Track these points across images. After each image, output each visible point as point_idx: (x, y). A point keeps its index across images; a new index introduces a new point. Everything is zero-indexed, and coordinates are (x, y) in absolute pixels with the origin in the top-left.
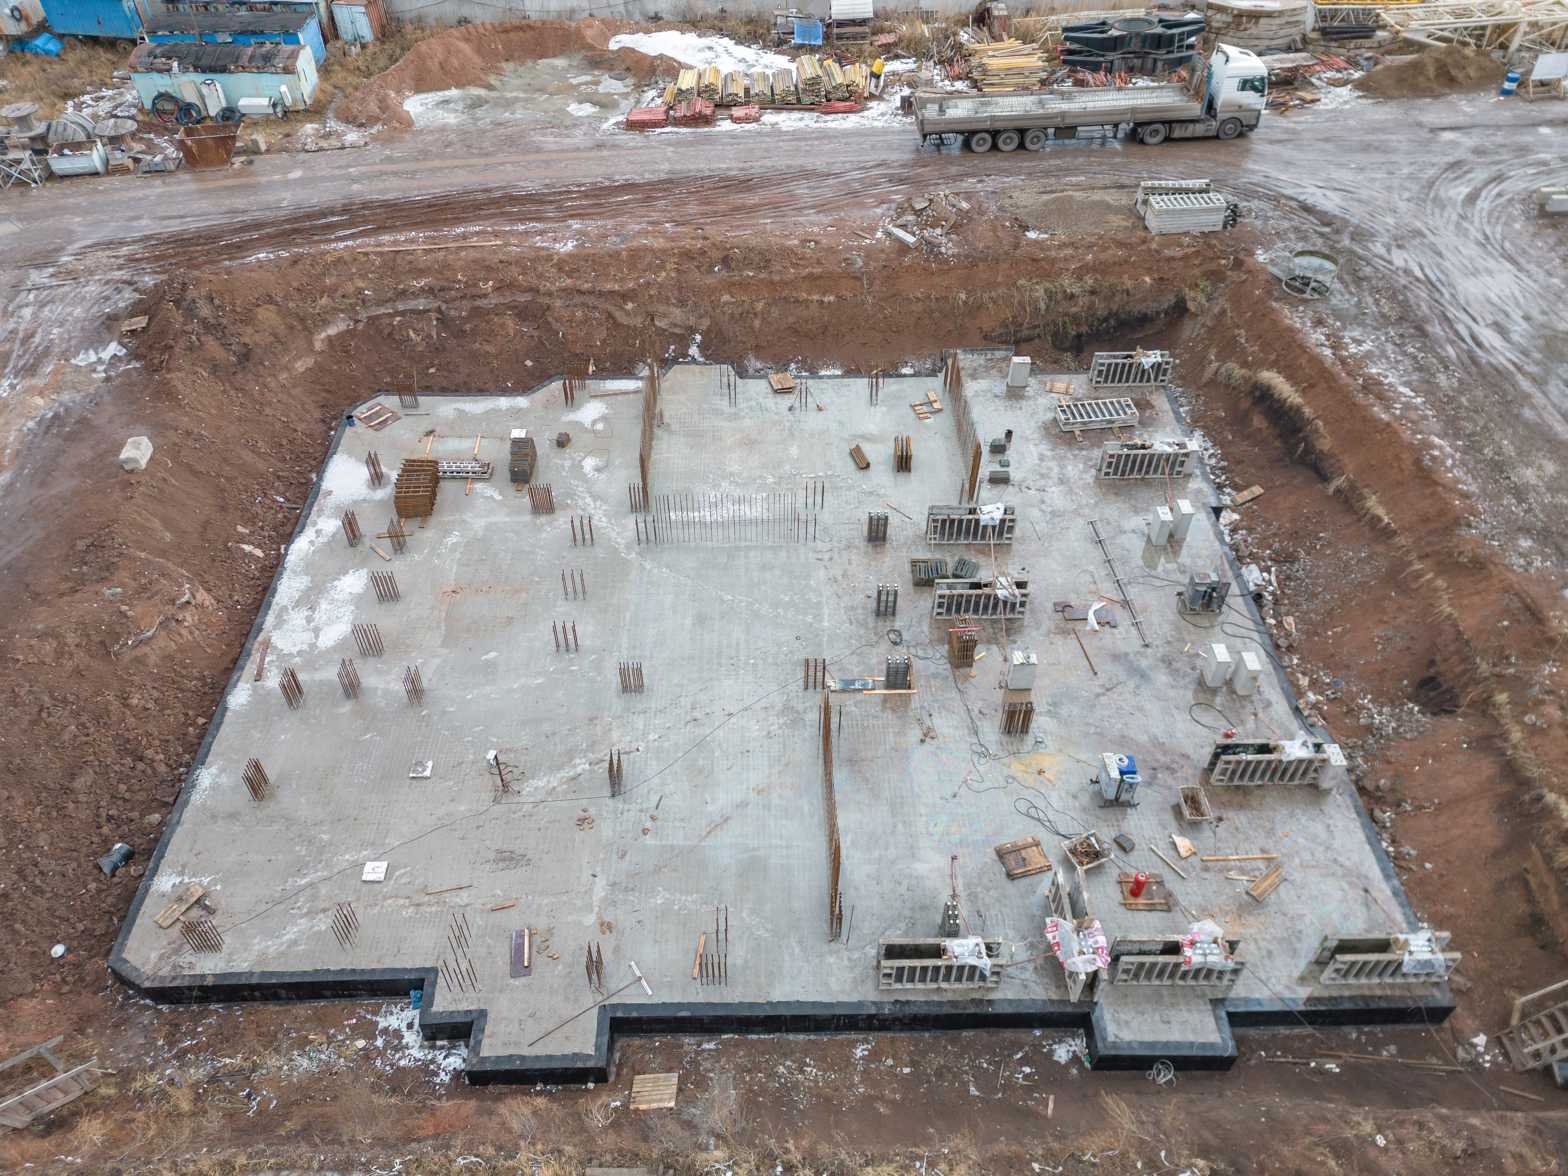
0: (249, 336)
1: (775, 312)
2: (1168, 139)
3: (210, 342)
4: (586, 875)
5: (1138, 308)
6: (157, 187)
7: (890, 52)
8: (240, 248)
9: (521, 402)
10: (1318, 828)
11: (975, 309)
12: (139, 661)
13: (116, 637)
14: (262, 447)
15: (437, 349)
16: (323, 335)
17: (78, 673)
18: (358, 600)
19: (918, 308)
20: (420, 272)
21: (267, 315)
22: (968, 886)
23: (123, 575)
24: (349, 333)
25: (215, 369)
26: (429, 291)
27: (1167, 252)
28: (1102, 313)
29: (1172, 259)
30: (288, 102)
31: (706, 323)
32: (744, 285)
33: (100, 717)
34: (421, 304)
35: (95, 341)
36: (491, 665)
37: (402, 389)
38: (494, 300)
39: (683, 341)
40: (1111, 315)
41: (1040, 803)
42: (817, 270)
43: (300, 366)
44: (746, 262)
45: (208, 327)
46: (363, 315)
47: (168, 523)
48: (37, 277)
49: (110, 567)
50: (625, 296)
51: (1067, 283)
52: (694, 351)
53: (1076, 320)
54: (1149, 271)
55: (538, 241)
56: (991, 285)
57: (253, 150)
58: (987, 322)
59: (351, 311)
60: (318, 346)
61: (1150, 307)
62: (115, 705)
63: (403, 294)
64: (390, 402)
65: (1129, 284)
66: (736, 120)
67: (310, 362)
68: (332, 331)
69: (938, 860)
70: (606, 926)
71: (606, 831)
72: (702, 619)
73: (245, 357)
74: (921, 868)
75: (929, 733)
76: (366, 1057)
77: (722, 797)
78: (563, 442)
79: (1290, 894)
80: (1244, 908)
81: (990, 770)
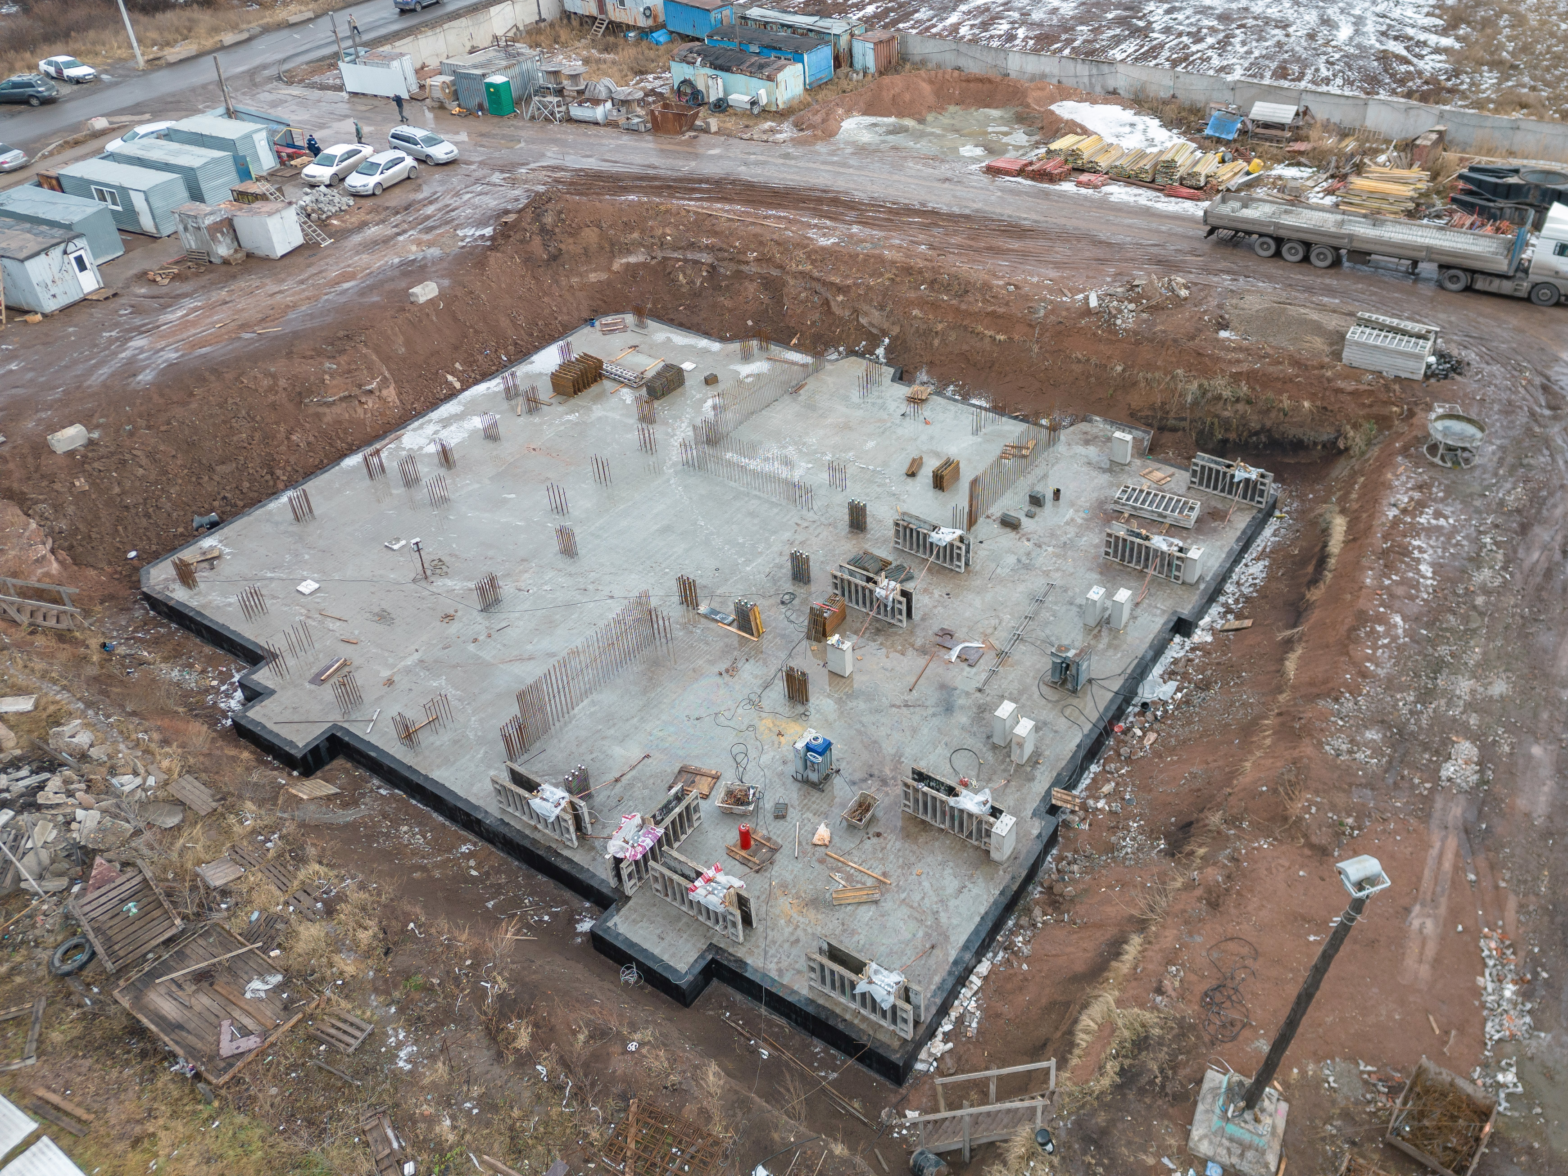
0: (568, 246)
1: (952, 336)
2: (1469, 289)
3: (537, 240)
4: (413, 648)
5: (1293, 432)
6: (626, 140)
7: (1294, 159)
8: (626, 190)
9: (716, 346)
10: (951, 884)
11: (1127, 384)
12: (318, 416)
13: (310, 392)
14: (521, 321)
15: (696, 294)
16: (624, 261)
17: (273, 406)
18: (474, 432)
19: (1077, 368)
20: (715, 234)
21: (590, 235)
22: (635, 778)
23: (344, 360)
24: (644, 265)
25: (528, 260)
26: (709, 249)
27: (1340, 384)
28: (1255, 425)
29: (1339, 391)
30: (764, 101)
31: (895, 331)
32: (935, 306)
33: (269, 437)
34: (705, 258)
35: (481, 223)
36: (505, 501)
37: (639, 313)
38: (754, 269)
39: (874, 341)
40: (1263, 430)
41: (752, 753)
42: (1001, 310)
43: (593, 277)
44: (947, 288)
45: (543, 230)
46: (660, 255)
47: (408, 343)
48: (497, 177)
49: (342, 352)
50: (840, 289)
51: (1220, 385)
52: (880, 351)
53: (1226, 425)
54: (1312, 397)
55: (811, 233)
56: (1150, 366)
57: (706, 131)
58: (1136, 400)
59: (649, 248)
60: (616, 267)
61: (1308, 435)
62: (281, 435)
63: (692, 246)
64: (630, 319)
65: (1286, 403)
66: (1079, 184)
67: (604, 276)
68: (632, 259)
69: (634, 753)
70: (390, 682)
71: (453, 629)
72: (666, 530)
73: (554, 258)
74: (618, 751)
75: (731, 671)
76: (207, 690)
77: (545, 644)
78: (711, 380)
79: (866, 913)
80: (816, 902)
81: (745, 715)
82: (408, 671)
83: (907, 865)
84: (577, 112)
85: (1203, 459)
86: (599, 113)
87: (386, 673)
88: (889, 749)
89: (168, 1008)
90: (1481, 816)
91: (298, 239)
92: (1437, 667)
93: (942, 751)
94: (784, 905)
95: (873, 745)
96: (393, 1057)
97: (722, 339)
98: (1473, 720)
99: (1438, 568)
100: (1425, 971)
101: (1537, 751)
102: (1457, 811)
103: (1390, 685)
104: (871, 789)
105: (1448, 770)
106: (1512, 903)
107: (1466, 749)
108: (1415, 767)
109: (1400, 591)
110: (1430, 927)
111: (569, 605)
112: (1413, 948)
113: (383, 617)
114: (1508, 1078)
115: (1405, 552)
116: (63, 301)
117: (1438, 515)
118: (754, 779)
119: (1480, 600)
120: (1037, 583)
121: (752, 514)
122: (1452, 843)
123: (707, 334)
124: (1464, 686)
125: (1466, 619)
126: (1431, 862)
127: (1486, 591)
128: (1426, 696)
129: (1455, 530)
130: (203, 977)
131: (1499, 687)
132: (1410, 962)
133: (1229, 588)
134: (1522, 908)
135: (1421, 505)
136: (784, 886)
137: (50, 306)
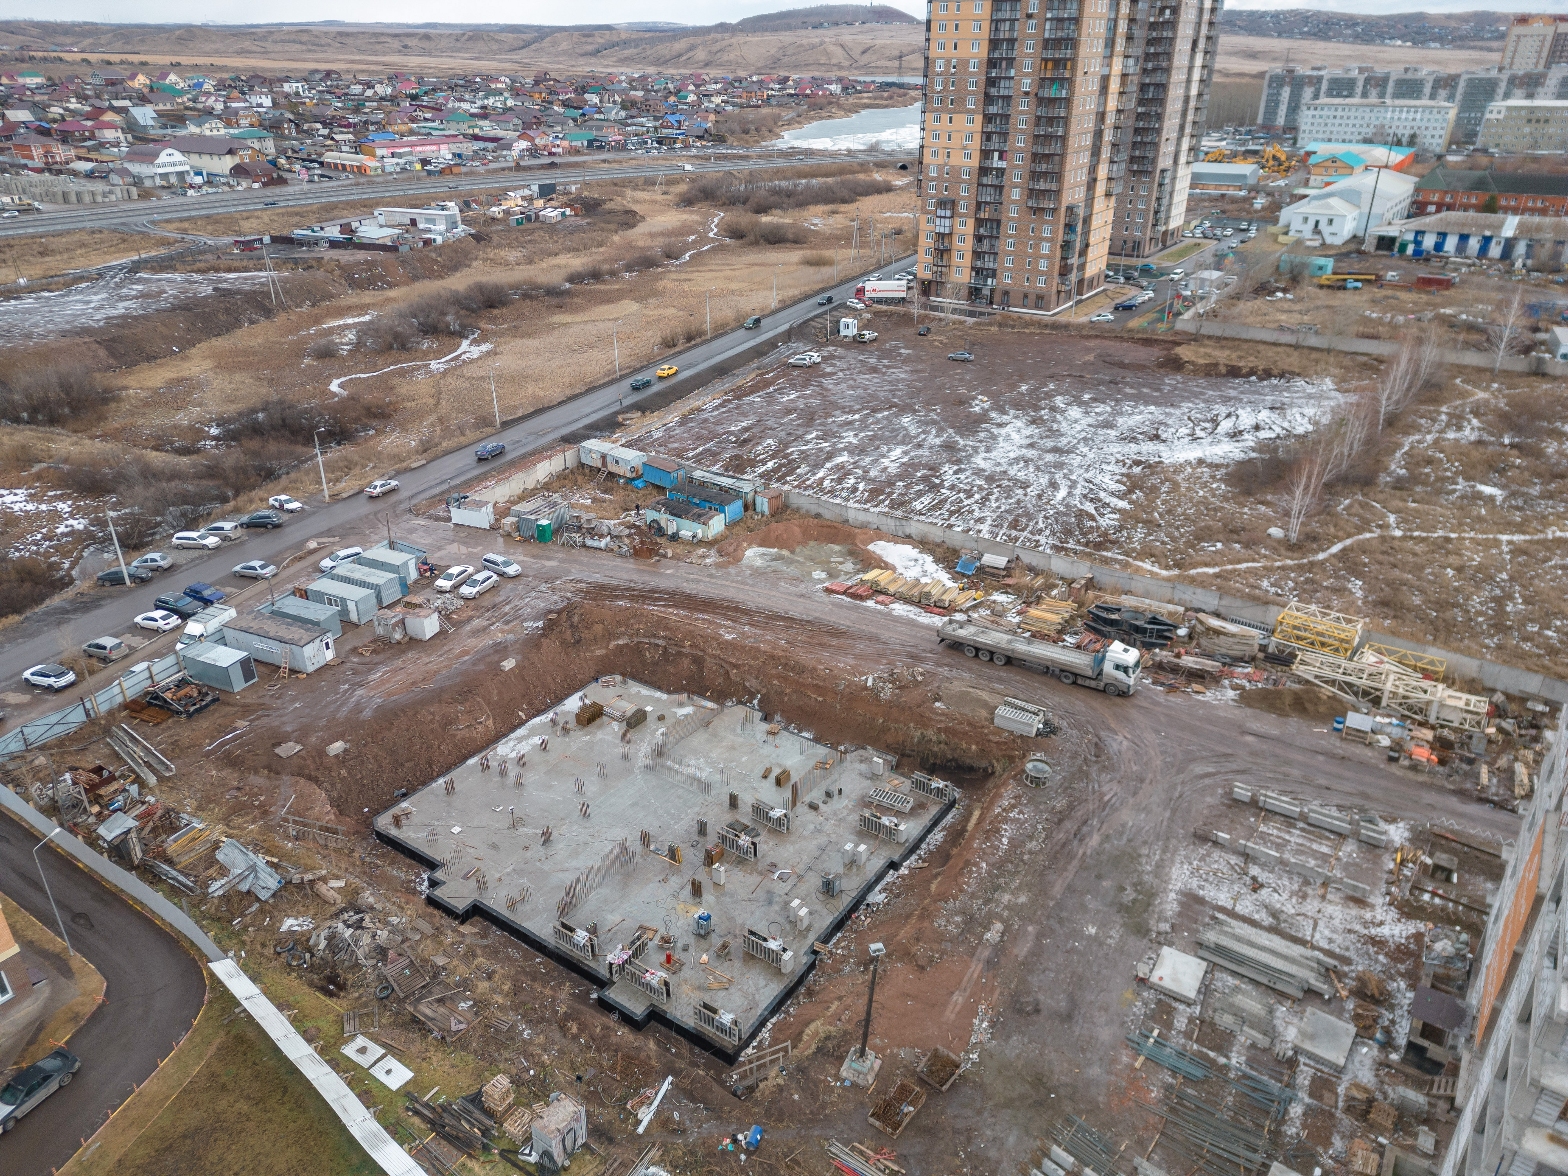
0: (586, 635)
1: (794, 697)
3: (569, 632)
4: (510, 863)
5: (968, 761)
6: (618, 562)
7: (1005, 589)
8: (618, 597)
9: (665, 696)
10: (762, 982)
11: (885, 730)
12: (454, 736)
13: (451, 723)
14: (558, 679)
15: (655, 664)
16: (616, 643)
17: (432, 730)
18: (535, 746)
19: (860, 719)
20: (668, 628)
21: (598, 629)
22: (618, 930)
23: (467, 704)
24: (627, 645)
25: (563, 643)
26: (664, 637)
27: (991, 737)
28: (949, 756)
30: (700, 536)
31: (764, 691)
32: (786, 679)
33: (429, 747)
34: (661, 642)
35: (536, 619)
36: (552, 786)
37: (623, 674)
38: (687, 650)
39: (752, 696)
40: (953, 760)
41: (674, 921)
42: (821, 684)
43: (598, 652)
44: (793, 669)
45: (572, 626)
46: (636, 640)
47: (500, 693)
48: (544, 587)
49: (467, 700)
50: (735, 666)
51: (930, 733)
52: (755, 702)
53: (935, 755)
54: (977, 744)
55: (722, 631)
56: (897, 721)
57: (665, 556)
58: (890, 738)
59: (631, 636)
60: (611, 646)
61: (976, 764)
62: (436, 746)
63: (654, 636)
64: (618, 678)
65: (964, 746)
66: (877, 602)
67: (604, 652)
68: (620, 642)
69: (618, 919)
70: (500, 880)
71: (529, 854)
72: (634, 805)
73: (578, 642)
74: (609, 917)
75: (665, 880)
76: (411, 881)
77: (574, 863)
78: (661, 718)
79: (722, 994)
80: (700, 988)
81: (671, 902)
82: (508, 874)
83: (743, 974)
84: (589, 542)
85: (918, 775)
86: (603, 543)
87: (498, 875)
88: (739, 921)
89: (428, 1012)
90: (997, 956)
91: (436, 629)
92: (997, 888)
93: (765, 923)
94: (685, 988)
95: (732, 919)
96: (521, 1034)
97: (669, 692)
98: (1006, 914)
99: (1011, 840)
100: (953, 1016)
101: (1030, 928)
102: (986, 953)
103: (973, 896)
104: (729, 939)
105: (988, 935)
106: (998, 991)
107: (998, 926)
108: (973, 933)
109: (989, 851)
110: (961, 1000)
111: (586, 844)
112: (950, 1007)
113: (494, 847)
114: (974, 1056)
115: (998, 831)
116: (317, 666)
117: (1021, 812)
118: (674, 932)
119: (1026, 857)
120: (823, 840)
121: (679, 797)
122: (980, 966)
123: (659, 688)
124: (1006, 898)
125: (1017, 866)
126: (968, 974)
127: (1030, 852)
128: (987, 902)
129: (1026, 820)
130: (440, 1001)
131: (1023, 899)
132: (947, 1013)
133: (924, 846)
134: (1001, 994)
135: (1013, 807)
136: (686, 981)
137: (311, 669)
